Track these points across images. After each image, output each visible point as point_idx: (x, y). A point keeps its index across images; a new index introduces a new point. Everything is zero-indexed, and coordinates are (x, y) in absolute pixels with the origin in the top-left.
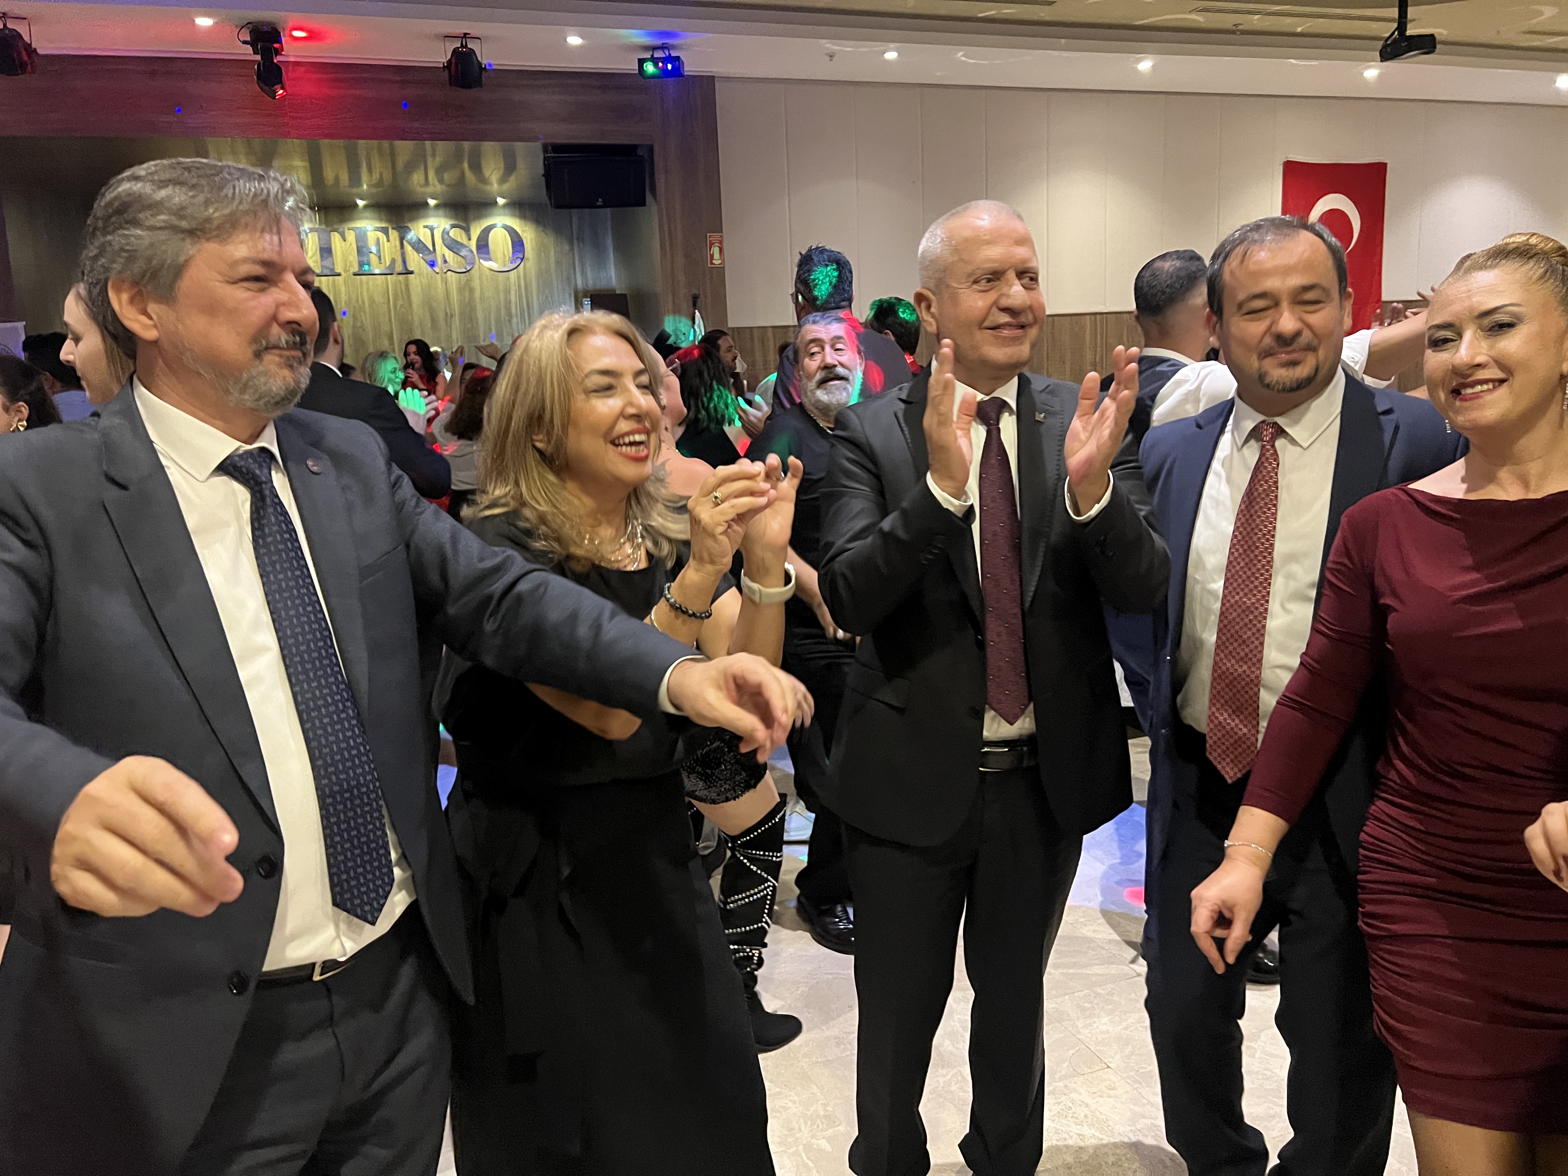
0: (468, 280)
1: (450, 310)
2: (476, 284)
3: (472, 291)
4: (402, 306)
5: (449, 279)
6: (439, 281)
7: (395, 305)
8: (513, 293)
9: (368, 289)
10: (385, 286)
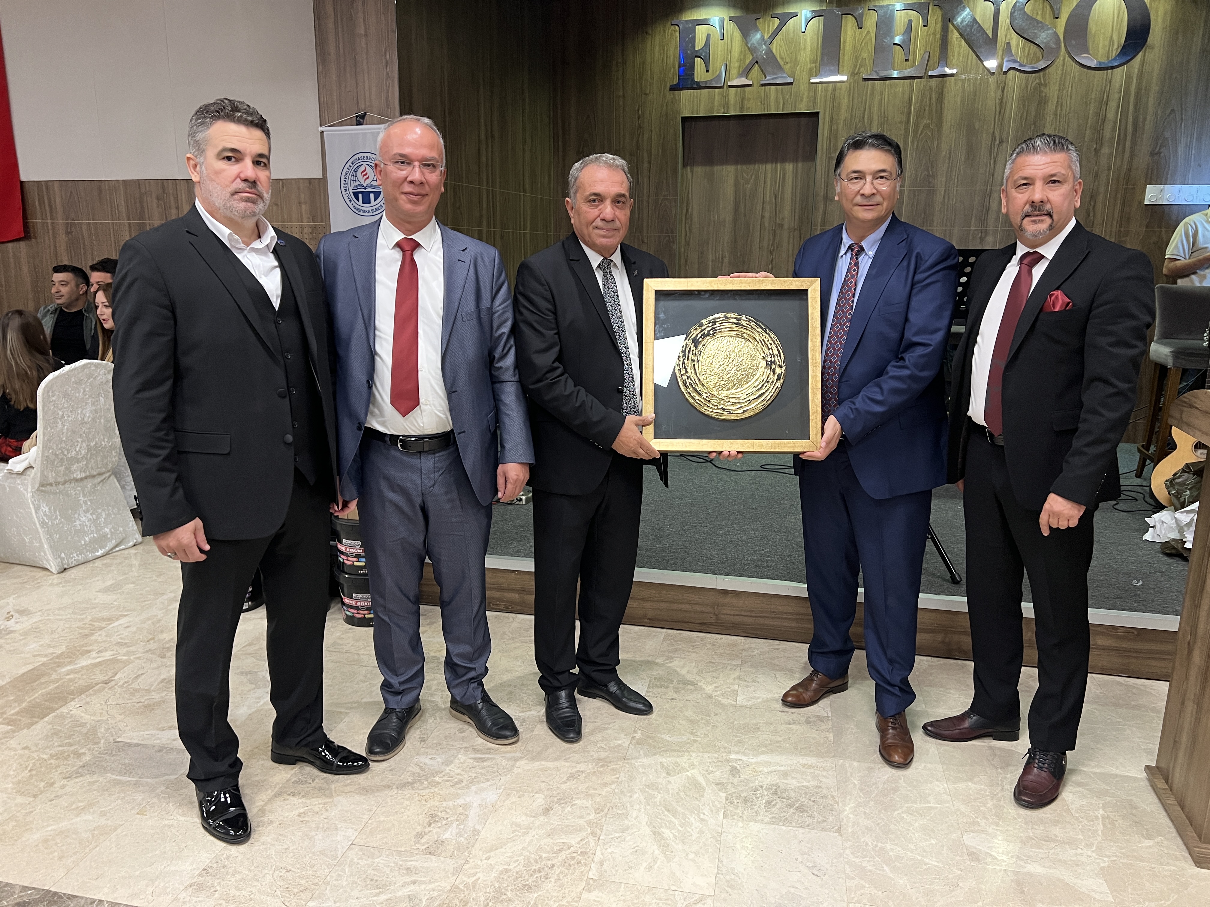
0: (1040, 84)
1: (1001, 134)
2: (1052, 91)
3: (1043, 101)
4: (927, 126)
5: (1010, 83)
6: (993, 87)
7: (917, 125)
8: (1113, 104)
9: (880, 101)
10: (906, 97)
